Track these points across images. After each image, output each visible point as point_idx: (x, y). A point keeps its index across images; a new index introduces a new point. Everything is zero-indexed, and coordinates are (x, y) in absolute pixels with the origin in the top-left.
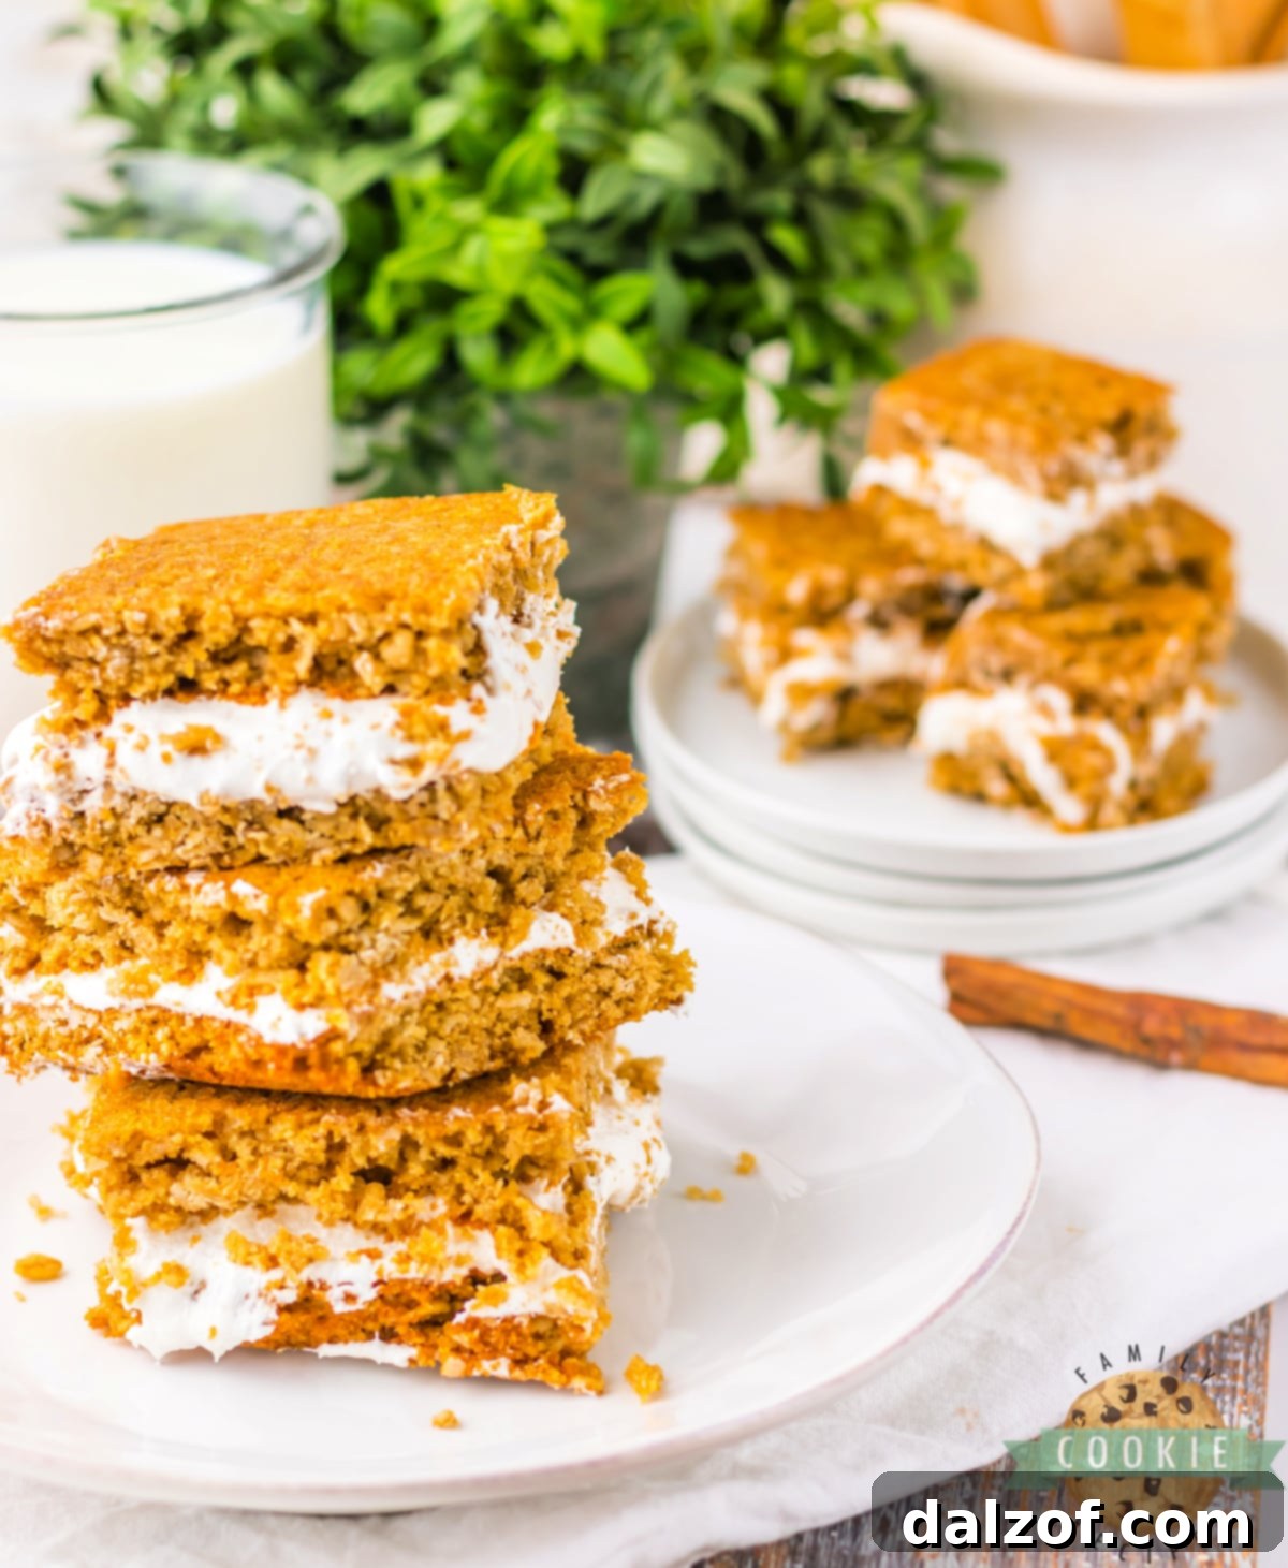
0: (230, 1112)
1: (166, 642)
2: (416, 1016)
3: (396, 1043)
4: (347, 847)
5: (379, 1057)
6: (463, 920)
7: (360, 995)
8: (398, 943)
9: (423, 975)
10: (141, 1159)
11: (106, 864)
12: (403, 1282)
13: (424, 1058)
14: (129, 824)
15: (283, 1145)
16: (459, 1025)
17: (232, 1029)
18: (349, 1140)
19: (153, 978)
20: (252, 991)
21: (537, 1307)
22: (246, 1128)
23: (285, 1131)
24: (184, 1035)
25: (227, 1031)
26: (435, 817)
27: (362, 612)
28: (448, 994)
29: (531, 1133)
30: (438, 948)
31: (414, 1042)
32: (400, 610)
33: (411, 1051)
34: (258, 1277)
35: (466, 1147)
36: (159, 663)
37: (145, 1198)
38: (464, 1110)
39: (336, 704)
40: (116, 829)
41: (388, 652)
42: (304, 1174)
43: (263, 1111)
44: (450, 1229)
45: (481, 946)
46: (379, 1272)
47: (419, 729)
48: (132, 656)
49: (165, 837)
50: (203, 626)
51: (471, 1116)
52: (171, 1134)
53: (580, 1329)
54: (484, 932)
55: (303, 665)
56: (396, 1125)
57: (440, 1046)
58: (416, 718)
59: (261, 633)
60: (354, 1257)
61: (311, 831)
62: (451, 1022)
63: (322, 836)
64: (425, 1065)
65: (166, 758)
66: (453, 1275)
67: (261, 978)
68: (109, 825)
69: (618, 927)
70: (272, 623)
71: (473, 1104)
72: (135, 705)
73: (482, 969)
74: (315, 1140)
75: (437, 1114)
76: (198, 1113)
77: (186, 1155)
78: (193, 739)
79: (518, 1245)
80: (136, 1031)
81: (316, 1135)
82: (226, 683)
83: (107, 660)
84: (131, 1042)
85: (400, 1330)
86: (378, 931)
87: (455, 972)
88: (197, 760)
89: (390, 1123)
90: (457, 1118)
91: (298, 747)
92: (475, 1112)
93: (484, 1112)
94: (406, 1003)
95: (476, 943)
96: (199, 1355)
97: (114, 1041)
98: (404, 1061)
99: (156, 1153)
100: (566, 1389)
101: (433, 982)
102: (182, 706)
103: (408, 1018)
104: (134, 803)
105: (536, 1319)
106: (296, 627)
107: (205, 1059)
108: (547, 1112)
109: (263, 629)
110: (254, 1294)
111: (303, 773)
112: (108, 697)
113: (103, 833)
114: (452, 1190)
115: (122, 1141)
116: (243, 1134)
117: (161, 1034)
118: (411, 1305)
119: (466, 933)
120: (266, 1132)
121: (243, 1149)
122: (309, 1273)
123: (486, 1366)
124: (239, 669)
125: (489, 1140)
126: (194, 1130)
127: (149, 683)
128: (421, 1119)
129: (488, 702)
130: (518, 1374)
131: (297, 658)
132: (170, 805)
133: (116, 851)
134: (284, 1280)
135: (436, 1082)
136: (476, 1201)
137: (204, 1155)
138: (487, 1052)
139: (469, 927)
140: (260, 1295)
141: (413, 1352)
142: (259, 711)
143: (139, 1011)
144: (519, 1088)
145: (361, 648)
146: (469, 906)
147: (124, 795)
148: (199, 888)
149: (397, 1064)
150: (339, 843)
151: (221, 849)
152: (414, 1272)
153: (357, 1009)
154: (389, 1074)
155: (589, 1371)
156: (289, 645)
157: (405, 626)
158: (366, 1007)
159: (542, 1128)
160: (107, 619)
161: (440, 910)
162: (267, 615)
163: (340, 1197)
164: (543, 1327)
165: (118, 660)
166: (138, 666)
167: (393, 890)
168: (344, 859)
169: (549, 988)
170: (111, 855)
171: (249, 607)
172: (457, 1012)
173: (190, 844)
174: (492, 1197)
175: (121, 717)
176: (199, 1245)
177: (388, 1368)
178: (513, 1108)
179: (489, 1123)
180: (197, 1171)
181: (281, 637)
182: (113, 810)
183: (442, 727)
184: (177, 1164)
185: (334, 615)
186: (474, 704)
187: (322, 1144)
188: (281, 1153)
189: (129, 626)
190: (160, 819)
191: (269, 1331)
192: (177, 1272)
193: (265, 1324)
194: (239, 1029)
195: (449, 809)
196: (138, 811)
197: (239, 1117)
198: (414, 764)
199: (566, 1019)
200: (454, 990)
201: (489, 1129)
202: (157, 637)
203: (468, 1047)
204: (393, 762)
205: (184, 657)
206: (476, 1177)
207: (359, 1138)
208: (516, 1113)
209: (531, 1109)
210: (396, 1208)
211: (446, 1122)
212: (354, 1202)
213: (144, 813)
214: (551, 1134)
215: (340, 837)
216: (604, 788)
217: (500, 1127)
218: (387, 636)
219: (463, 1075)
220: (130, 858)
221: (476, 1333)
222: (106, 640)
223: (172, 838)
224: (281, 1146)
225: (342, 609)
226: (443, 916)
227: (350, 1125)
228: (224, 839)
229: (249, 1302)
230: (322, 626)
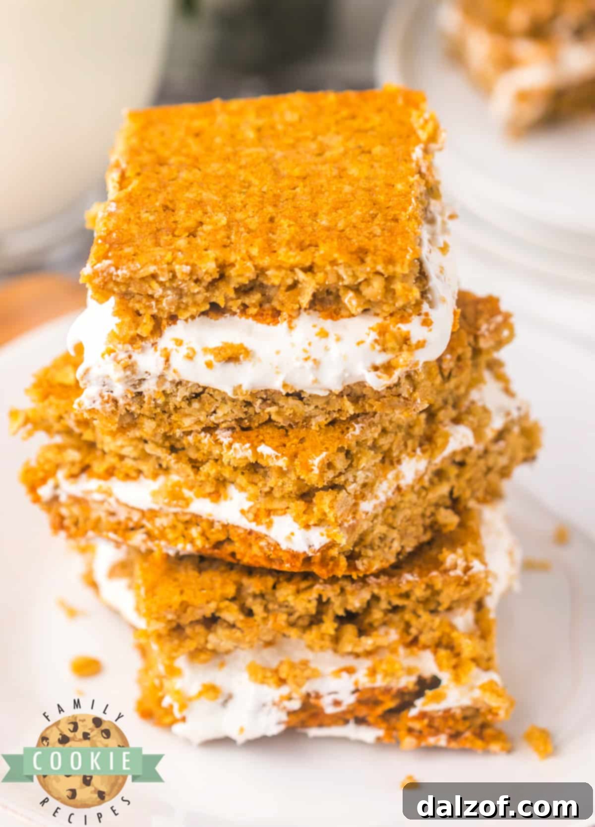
0: (246, 581)
1: (204, 284)
2: (380, 518)
3: (369, 539)
4: (335, 415)
5: (357, 549)
6: (406, 445)
7: (348, 516)
8: (370, 474)
9: (384, 491)
10: (185, 620)
11: (159, 426)
12: (373, 689)
13: (385, 546)
14: (178, 400)
15: (286, 604)
16: (405, 517)
17: (253, 537)
18: (333, 599)
19: (187, 493)
20: (269, 512)
21: (466, 702)
22: (258, 592)
23: (288, 595)
24: (212, 533)
25: (249, 537)
26: (399, 395)
27: (348, 265)
28: (399, 499)
29: (459, 588)
30: (391, 467)
31: (379, 535)
32: (375, 262)
33: (377, 542)
34: (272, 693)
35: (413, 598)
36: (200, 298)
37: (191, 645)
38: (412, 575)
39: (328, 324)
40: (166, 403)
41: (367, 292)
42: (301, 622)
43: (270, 580)
44: (402, 651)
45: (417, 461)
46: (356, 683)
47: (391, 344)
48: (180, 293)
49: (202, 409)
50: (232, 272)
51: (417, 579)
52: (208, 602)
53: (496, 714)
54: (418, 451)
55: (305, 300)
56: (366, 588)
57: (394, 534)
58: (388, 336)
59: (274, 277)
60: (338, 673)
61: (309, 405)
62: (400, 516)
63: (316, 407)
64: (386, 550)
65: (209, 365)
66: (407, 682)
67: (276, 505)
68: (160, 401)
69: (498, 423)
70: (283, 273)
71: (417, 570)
72: (180, 323)
73: (418, 477)
74: (309, 601)
75: (394, 580)
76: (224, 584)
77: (217, 614)
78: (229, 353)
79: (454, 661)
80: (174, 527)
81: (311, 598)
82: (245, 307)
83: (162, 297)
84: (171, 535)
85: (370, 719)
86: (357, 470)
87: (403, 483)
88: (231, 365)
89: (362, 587)
90: (408, 582)
91: (306, 359)
92: (421, 575)
93: (426, 575)
94: (375, 512)
95: (414, 460)
96: (225, 741)
97: (156, 532)
98: (372, 549)
99: (198, 615)
100: (486, 752)
101: (390, 494)
102: (213, 321)
103: (375, 521)
104: (179, 387)
105: (464, 709)
106: (301, 276)
107: (229, 548)
108: (470, 573)
109: (276, 277)
110: (270, 704)
111: (311, 377)
112: (161, 318)
113: (157, 406)
114: (402, 625)
115: (173, 609)
116: (255, 596)
117: (195, 532)
118: (377, 703)
119: (408, 455)
120: (274, 595)
121: (258, 608)
122: (308, 687)
123: (432, 740)
124: (256, 297)
125: (428, 592)
126: (225, 598)
127: (193, 310)
128: (383, 584)
129: (431, 312)
130: (453, 745)
131: (299, 294)
132: (205, 388)
133: (165, 416)
134: (290, 694)
135: (392, 560)
136: (421, 632)
137: (231, 614)
138: (421, 529)
139: (409, 450)
140: (274, 704)
141: (381, 733)
142: (272, 329)
143: (176, 514)
144: (450, 558)
145: (348, 288)
146: (409, 435)
147: (173, 382)
148: (230, 446)
149: (370, 553)
150: (329, 413)
151: (243, 416)
152: (380, 682)
153: (346, 525)
154: (365, 561)
155: (499, 736)
156: (294, 285)
157: (378, 273)
158: (351, 522)
159: (467, 584)
160: (162, 270)
161: (392, 444)
162: (279, 268)
163: (327, 638)
164: (469, 713)
165: (171, 296)
166: (185, 300)
167: (366, 441)
168: (333, 423)
169: (458, 476)
170: (162, 420)
171: (265, 262)
172: (404, 508)
173: (220, 413)
174: (432, 629)
175: (171, 333)
176: (226, 670)
177: (361, 743)
178: (446, 572)
179: (430, 583)
180: (225, 625)
181: (290, 282)
182: (164, 392)
183: (406, 340)
184: (211, 622)
185: (328, 268)
186: (423, 317)
187: (315, 603)
188: (284, 609)
189: (179, 275)
190: (197, 396)
191: (282, 727)
192: (211, 690)
193: (279, 723)
194: (259, 537)
195: (408, 390)
196: (183, 392)
197: (253, 585)
198: (388, 368)
199: (468, 493)
200: (402, 495)
201: (429, 586)
202: (197, 281)
203: (412, 529)
204: (376, 368)
205: (217, 293)
206: (419, 616)
207: (340, 598)
208: (449, 575)
209: (459, 572)
210: (368, 642)
211: (400, 585)
212: (336, 640)
213: (187, 394)
214: (473, 587)
215: (329, 409)
216: (488, 330)
217: (438, 585)
218: (367, 281)
219: (409, 549)
220: (175, 422)
221: (426, 721)
222: (162, 284)
223: (207, 410)
224: (284, 605)
225: (334, 263)
226: (394, 448)
227: (334, 590)
228: (245, 409)
229: (266, 709)
230: (320, 276)
